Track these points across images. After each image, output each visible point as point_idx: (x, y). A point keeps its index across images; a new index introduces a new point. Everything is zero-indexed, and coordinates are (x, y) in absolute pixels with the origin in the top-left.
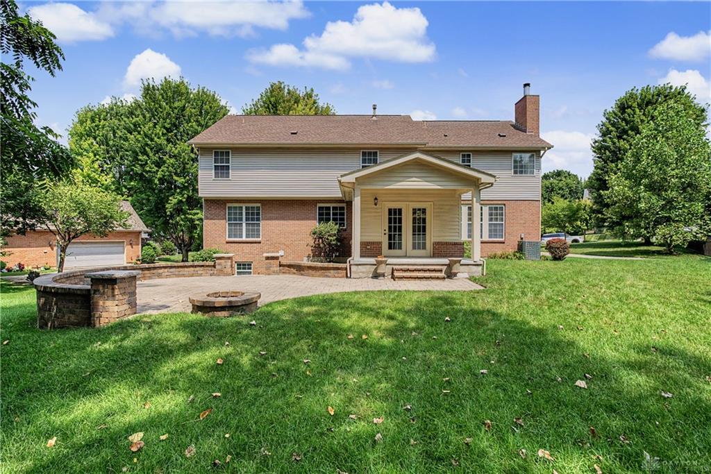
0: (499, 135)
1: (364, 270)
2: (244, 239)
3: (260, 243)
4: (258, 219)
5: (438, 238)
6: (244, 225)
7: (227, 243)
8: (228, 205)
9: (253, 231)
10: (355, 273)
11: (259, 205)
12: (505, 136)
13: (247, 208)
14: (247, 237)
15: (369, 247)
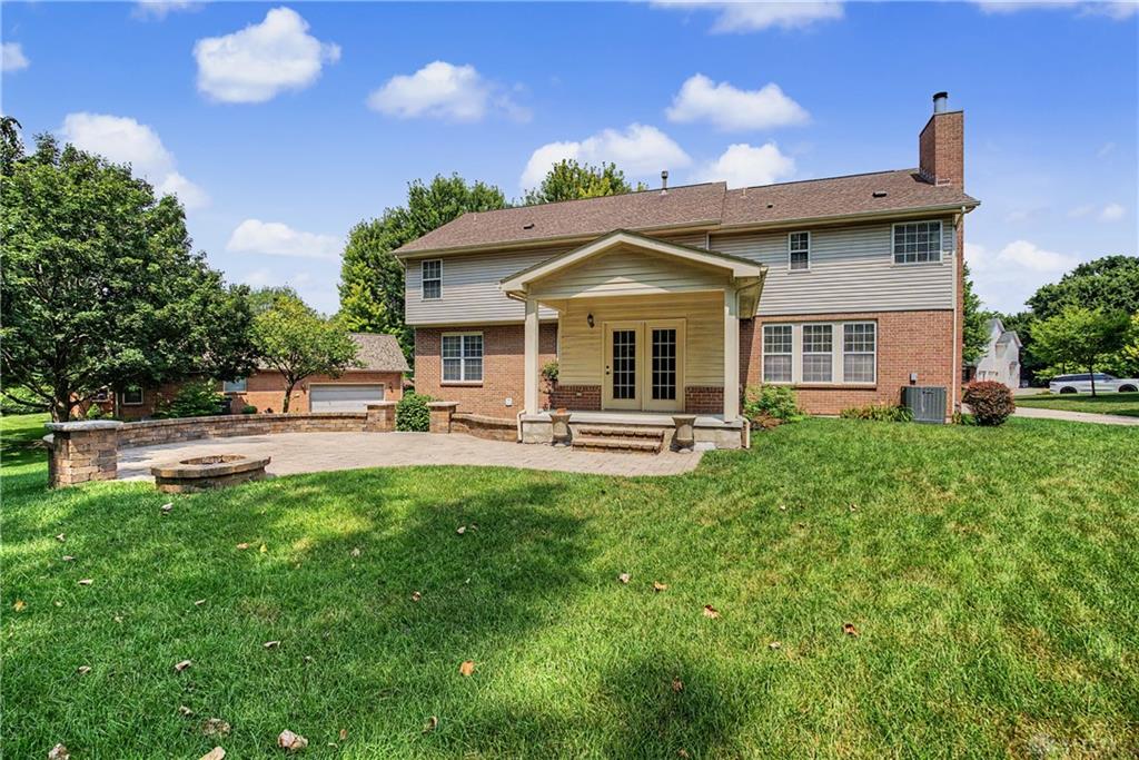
0: (875, 196)
1: (541, 431)
2: (462, 381)
3: (481, 386)
4: (480, 354)
5: (695, 380)
6: (462, 361)
7: (442, 386)
8: (444, 335)
9: (474, 372)
10: (528, 434)
11: (480, 333)
12: (885, 195)
13: (466, 339)
14: (466, 378)
15: (579, 394)
